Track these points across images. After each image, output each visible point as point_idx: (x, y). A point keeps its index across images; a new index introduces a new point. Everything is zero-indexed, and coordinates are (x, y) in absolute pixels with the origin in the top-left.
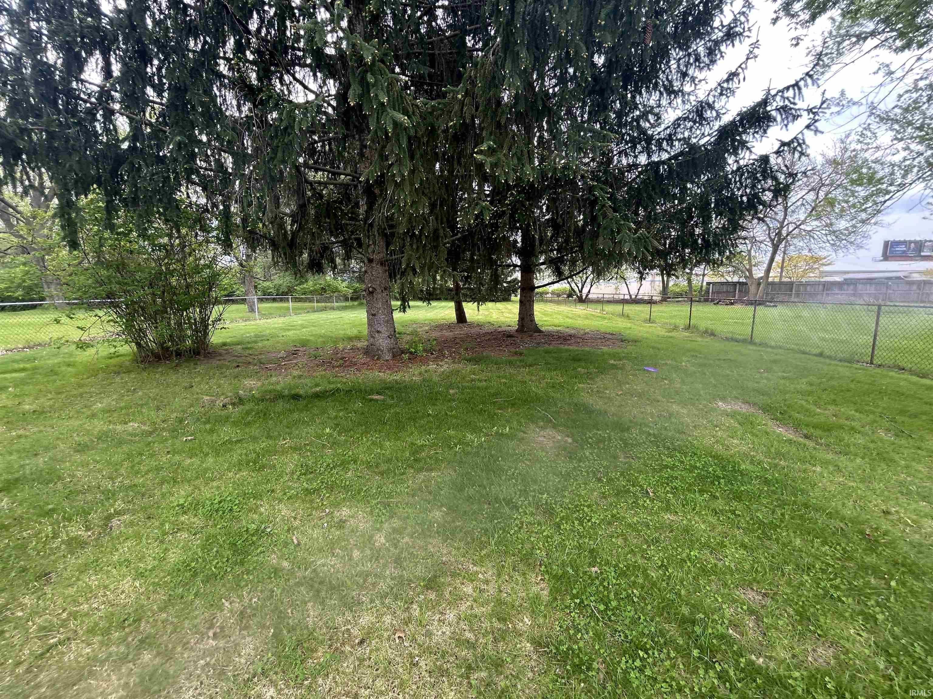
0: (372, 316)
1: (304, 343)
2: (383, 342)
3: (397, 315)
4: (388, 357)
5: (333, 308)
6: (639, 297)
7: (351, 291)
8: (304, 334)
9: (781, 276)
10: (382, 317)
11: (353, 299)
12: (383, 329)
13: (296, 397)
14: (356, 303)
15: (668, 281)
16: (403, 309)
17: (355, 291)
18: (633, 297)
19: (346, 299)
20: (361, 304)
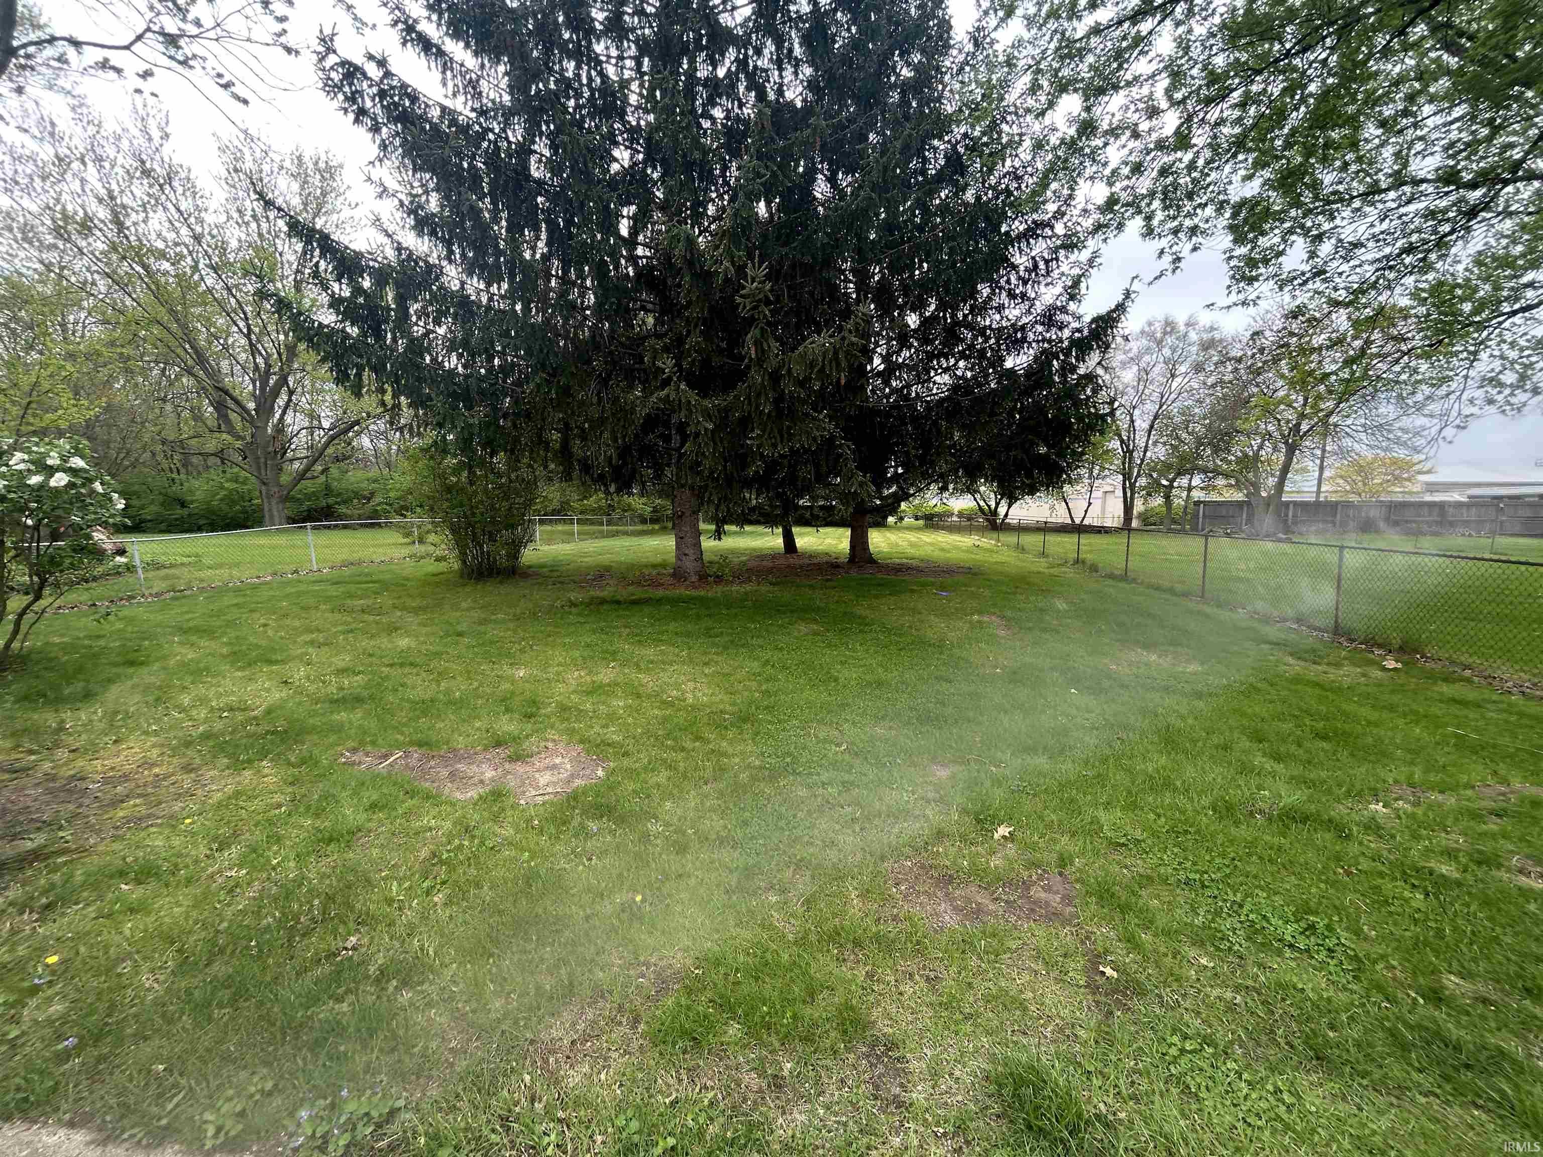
0: (680, 539)
1: (608, 569)
2: (689, 564)
3: (708, 543)
4: (694, 578)
5: (626, 533)
6: (1086, 522)
7: (650, 509)
8: (605, 559)
9: (1319, 492)
10: (689, 540)
11: (654, 521)
12: (690, 551)
13: (618, 602)
14: (657, 527)
15: (1132, 498)
16: (719, 534)
17: (655, 510)
18: (1077, 521)
19: (644, 521)
20: (664, 529)
